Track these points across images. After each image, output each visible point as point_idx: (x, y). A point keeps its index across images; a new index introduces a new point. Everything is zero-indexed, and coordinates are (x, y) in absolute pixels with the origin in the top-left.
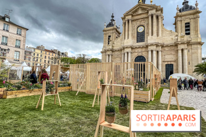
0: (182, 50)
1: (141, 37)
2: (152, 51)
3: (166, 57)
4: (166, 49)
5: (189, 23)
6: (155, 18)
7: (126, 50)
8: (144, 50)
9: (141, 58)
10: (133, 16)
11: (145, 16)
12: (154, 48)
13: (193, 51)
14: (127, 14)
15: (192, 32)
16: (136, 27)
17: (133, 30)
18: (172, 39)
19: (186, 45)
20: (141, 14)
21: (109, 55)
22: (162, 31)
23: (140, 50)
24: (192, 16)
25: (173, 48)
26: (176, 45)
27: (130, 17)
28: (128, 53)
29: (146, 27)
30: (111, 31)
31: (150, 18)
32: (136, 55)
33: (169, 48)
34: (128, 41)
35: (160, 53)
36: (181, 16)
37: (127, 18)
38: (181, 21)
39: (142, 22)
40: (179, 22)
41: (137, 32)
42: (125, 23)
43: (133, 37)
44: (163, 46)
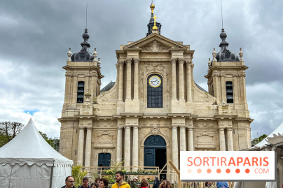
0: (226, 130)
1: (155, 97)
2: (179, 128)
3: (201, 140)
4: (201, 125)
5: (231, 83)
6: (181, 66)
7: (129, 123)
8: (162, 124)
9: (157, 140)
10: (141, 53)
11: (164, 58)
12: (181, 123)
13: (240, 132)
14: (131, 48)
15: (236, 98)
16: (145, 76)
17: (141, 80)
18: (209, 107)
19: (231, 123)
20: (156, 54)
21: (85, 130)
22: (193, 91)
23: (155, 124)
24: (235, 72)
25: (211, 125)
26: (216, 120)
27: (136, 56)
28: (132, 128)
29: (165, 80)
30: (86, 73)
31: (174, 65)
32: (147, 132)
33: (205, 124)
34: (133, 102)
35: (191, 132)
36: (219, 69)
37: (131, 55)
38: (220, 77)
39: (159, 68)
40: (217, 78)
41: (149, 87)
42: (125, 65)
43: (141, 95)
44: (195, 120)
